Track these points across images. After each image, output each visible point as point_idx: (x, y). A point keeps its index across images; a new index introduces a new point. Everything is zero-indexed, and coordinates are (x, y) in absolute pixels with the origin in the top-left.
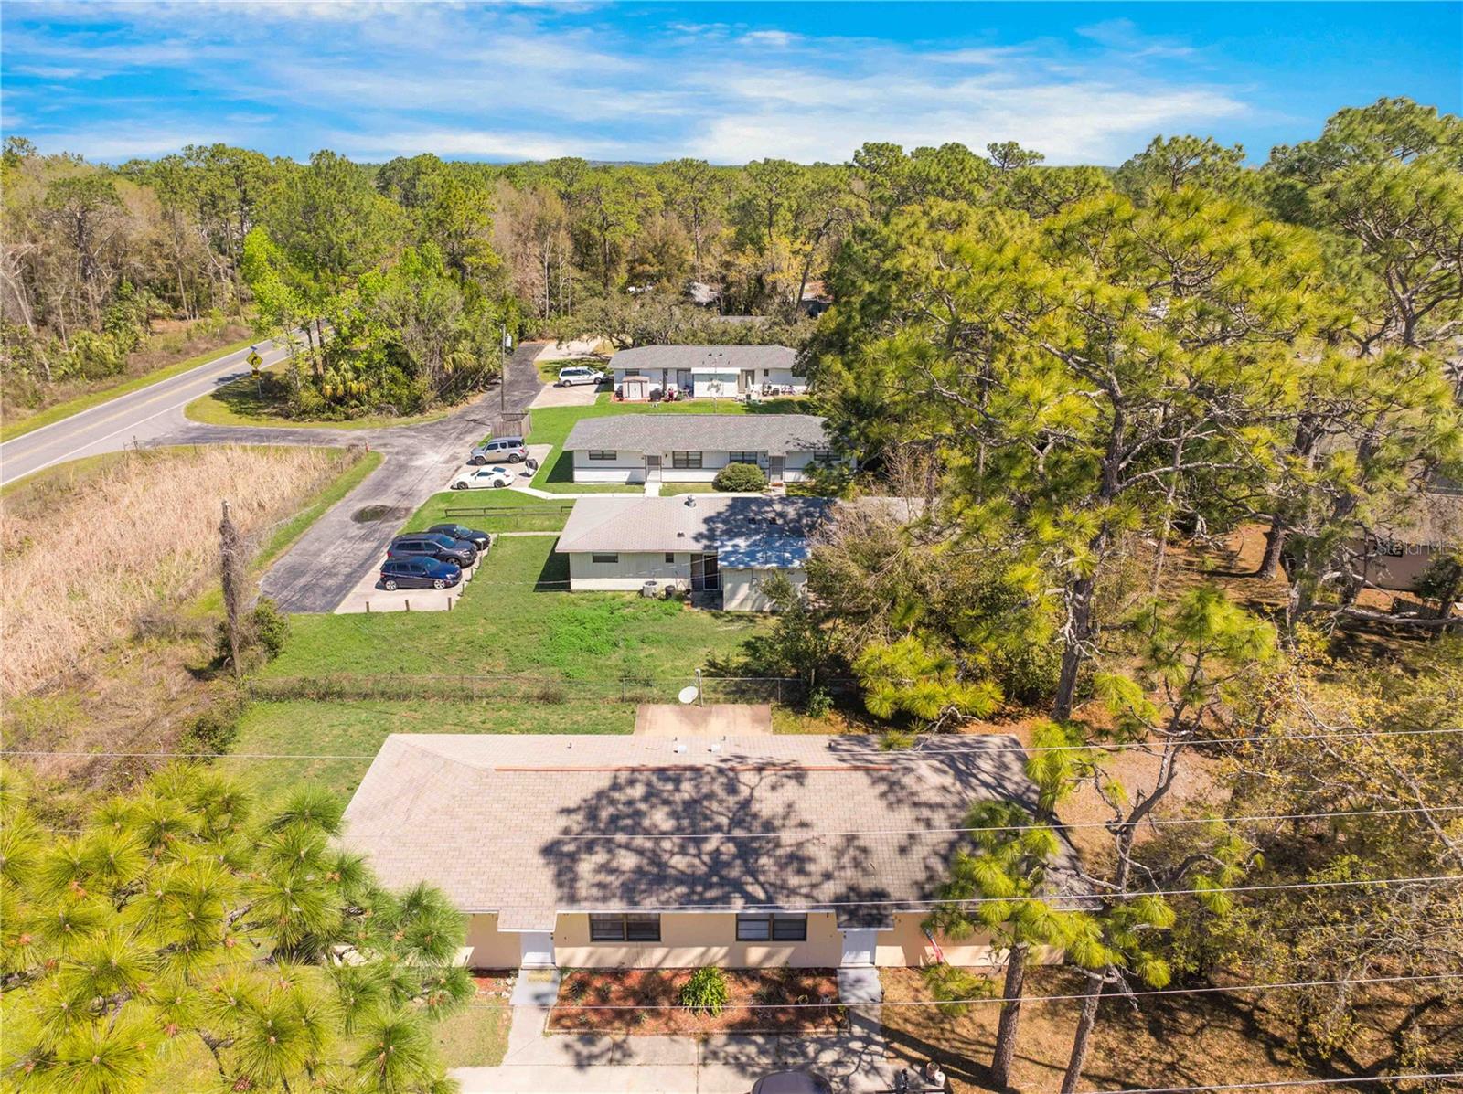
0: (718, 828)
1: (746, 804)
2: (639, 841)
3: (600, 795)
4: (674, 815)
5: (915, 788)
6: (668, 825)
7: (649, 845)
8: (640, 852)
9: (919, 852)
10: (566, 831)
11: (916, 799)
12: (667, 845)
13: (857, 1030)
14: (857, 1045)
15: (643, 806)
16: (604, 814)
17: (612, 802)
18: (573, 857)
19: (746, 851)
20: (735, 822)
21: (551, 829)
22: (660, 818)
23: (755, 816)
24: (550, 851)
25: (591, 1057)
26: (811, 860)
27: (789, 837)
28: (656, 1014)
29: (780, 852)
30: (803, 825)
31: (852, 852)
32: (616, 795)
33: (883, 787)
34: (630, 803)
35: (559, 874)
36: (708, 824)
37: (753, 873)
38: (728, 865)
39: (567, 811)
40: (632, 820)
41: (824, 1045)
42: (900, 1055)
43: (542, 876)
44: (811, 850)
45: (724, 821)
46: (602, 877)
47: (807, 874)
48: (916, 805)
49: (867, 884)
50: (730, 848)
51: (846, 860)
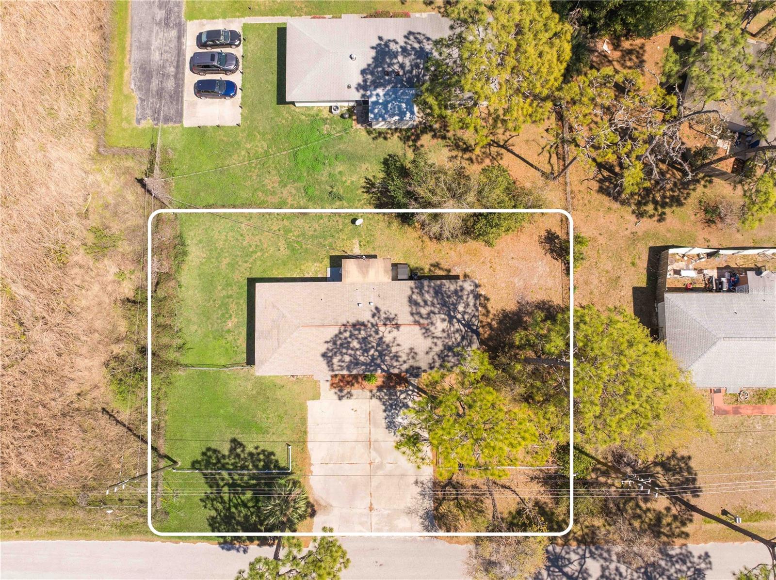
0: (373, 347)
1: (381, 338)
2: (350, 352)
3: (336, 336)
4: (359, 343)
5: (434, 331)
6: (358, 346)
7: (353, 352)
8: (350, 355)
9: (432, 354)
10: (328, 349)
11: (434, 335)
12: (358, 353)
13: (411, 388)
14: (410, 393)
15: (350, 340)
16: (339, 342)
17: (340, 338)
18: (331, 357)
19: (381, 355)
20: (378, 345)
21: (323, 348)
22: (355, 344)
23: (384, 342)
24: (324, 355)
25: (343, 396)
26: (400, 357)
27: (394, 349)
28: (358, 382)
29: (391, 355)
30: (398, 345)
31: (412, 354)
32: (341, 336)
33: (424, 331)
34: (346, 338)
35: (328, 363)
36: (370, 346)
37: (383, 361)
38: (376, 359)
39: (327, 342)
40: (346, 345)
41: (402, 392)
42: (421, 396)
43: (323, 364)
44: (400, 354)
45: (375, 345)
46: (340, 363)
47: (399, 361)
48: (433, 337)
49: (416, 364)
50: (377, 354)
51: (410, 357)
